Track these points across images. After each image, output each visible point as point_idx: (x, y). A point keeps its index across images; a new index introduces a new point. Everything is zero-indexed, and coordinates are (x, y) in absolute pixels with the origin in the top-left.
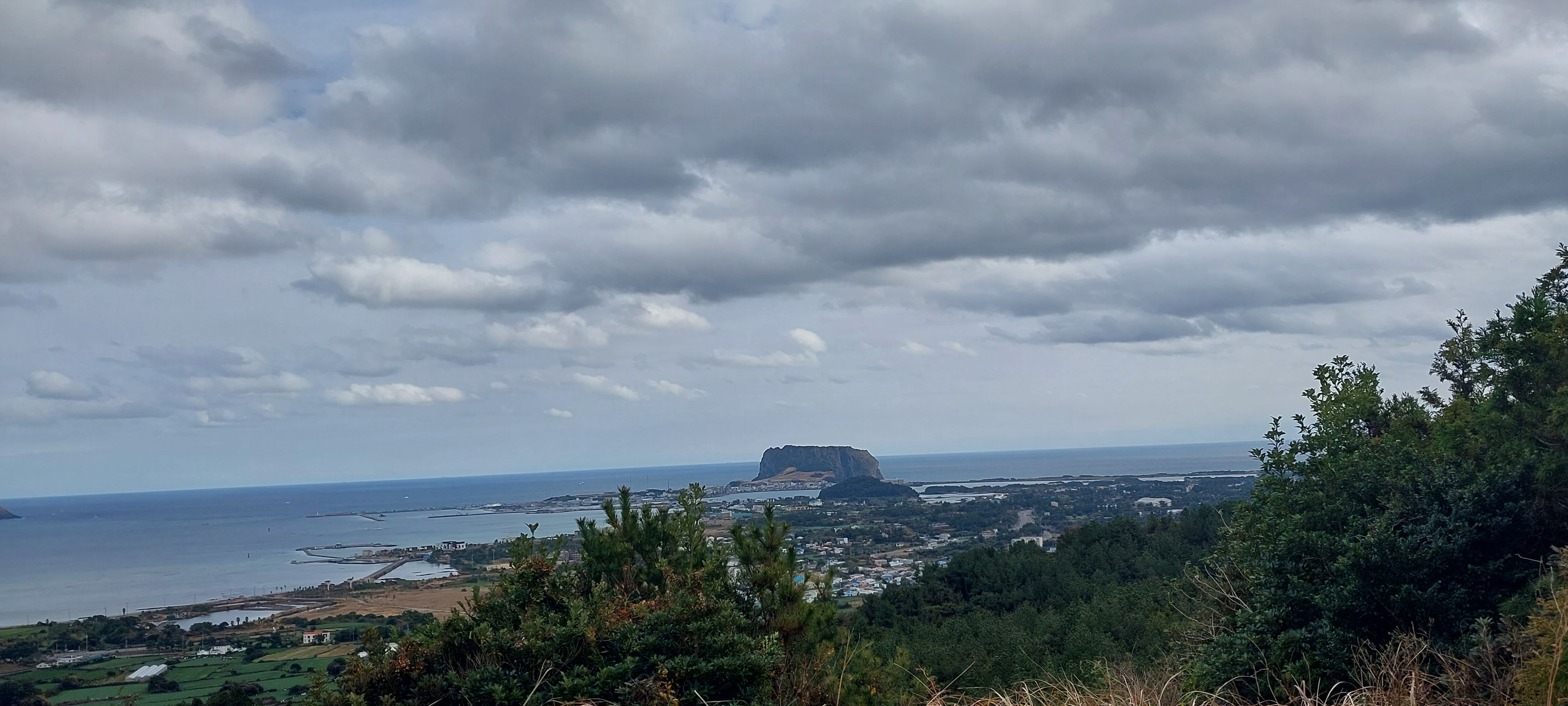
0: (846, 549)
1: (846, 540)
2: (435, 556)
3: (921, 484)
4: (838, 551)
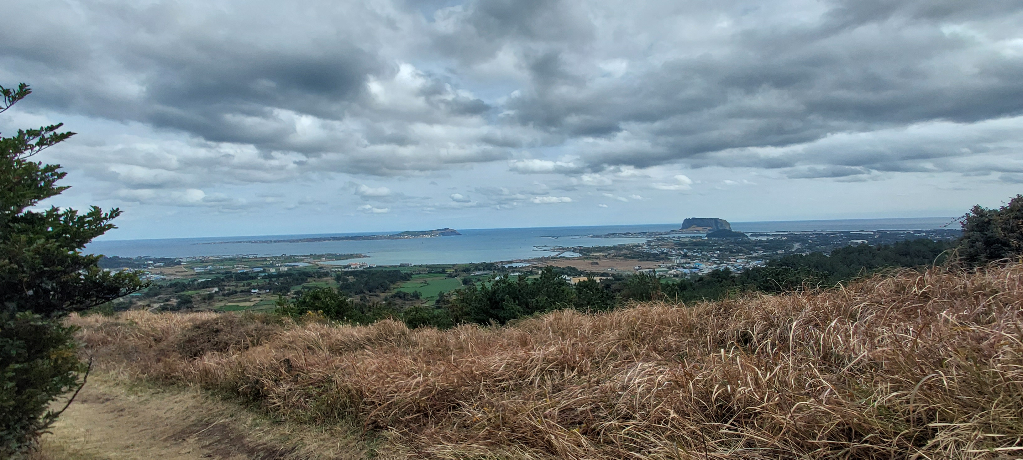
0: (719, 255)
1: (718, 252)
2: (574, 250)
3: (748, 233)
4: (715, 255)
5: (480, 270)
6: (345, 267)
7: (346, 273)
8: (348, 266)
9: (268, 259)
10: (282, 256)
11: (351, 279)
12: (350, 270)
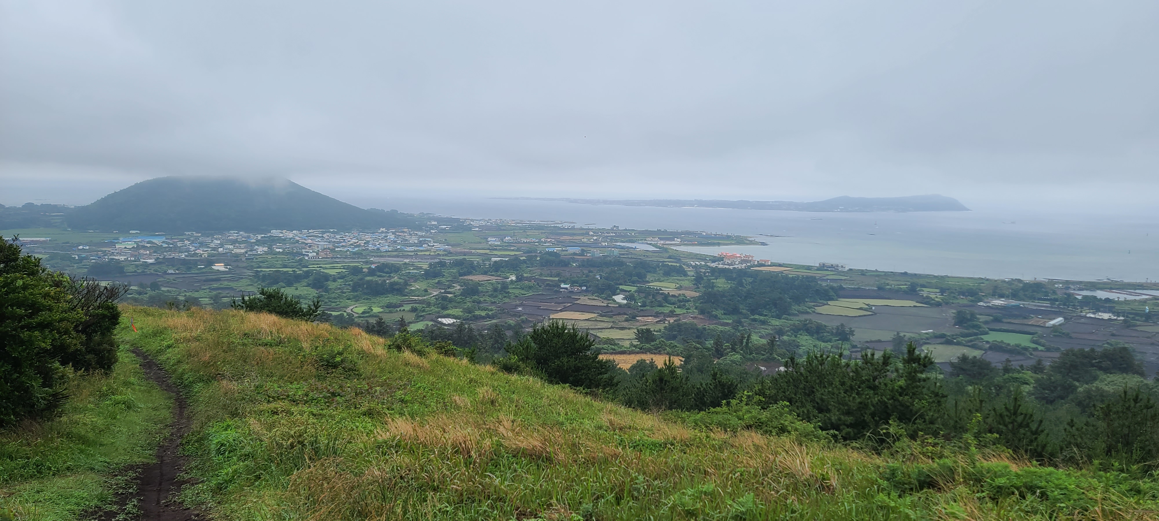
5: (1001, 296)
6: (714, 259)
7: (714, 270)
8: (720, 259)
9: (591, 233)
10: (612, 229)
11: (721, 284)
12: (721, 266)
